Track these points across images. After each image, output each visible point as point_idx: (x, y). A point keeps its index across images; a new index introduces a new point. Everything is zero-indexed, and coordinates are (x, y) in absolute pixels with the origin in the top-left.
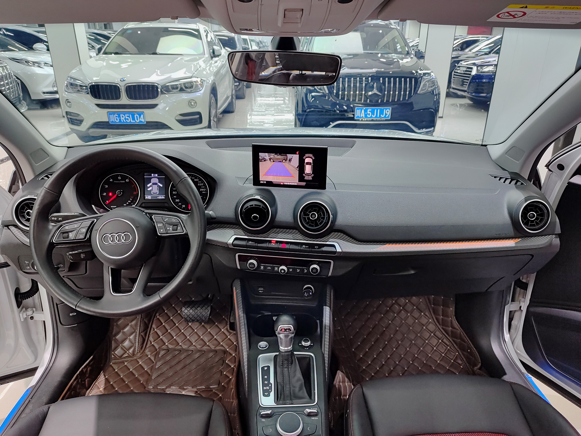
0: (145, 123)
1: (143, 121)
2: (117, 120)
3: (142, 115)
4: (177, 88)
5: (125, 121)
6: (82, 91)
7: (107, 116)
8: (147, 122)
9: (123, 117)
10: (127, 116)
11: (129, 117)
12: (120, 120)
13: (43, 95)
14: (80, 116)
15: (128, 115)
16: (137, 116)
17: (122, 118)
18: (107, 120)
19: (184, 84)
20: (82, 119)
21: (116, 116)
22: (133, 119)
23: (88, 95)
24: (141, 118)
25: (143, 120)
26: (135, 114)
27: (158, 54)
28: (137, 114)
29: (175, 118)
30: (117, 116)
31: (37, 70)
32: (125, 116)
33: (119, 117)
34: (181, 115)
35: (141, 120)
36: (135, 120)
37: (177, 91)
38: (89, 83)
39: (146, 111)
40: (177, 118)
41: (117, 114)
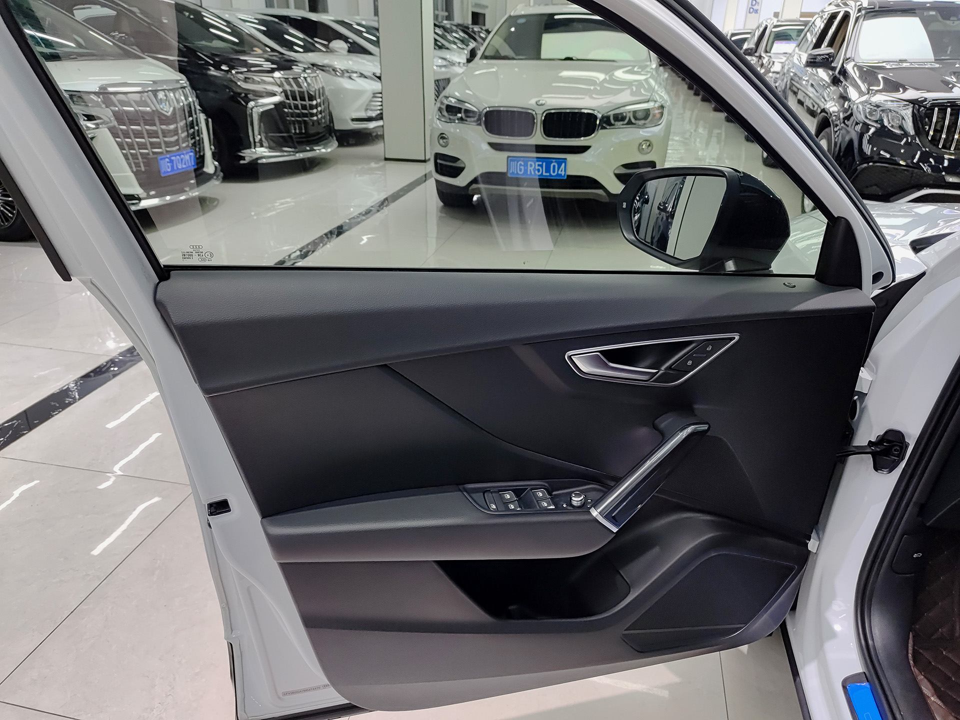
0: (566, 177)
1: (563, 175)
2: (521, 170)
3: (563, 164)
4: (623, 119)
5: (533, 173)
6: (466, 121)
7: (506, 165)
8: (568, 176)
9: (531, 166)
10: (539, 165)
11: (541, 166)
12: (526, 171)
13: (350, 122)
14: (460, 161)
15: (540, 163)
16: (554, 166)
17: (529, 168)
18: (503, 169)
19: (635, 112)
20: (462, 165)
21: (521, 165)
22: (548, 170)
23: (480, 127)
24: (560, 170)
25: (563, 173)
26: (552, 162)
27: (575, 60)
28: (556, 162)
29: (614, 171)
30: (523, 164)
31: (346, 83)
32: (535, 165)
33: (526, 165)
34: (626, 166)
35: (560, 172)
36: (550, 172)
37: (623, 125)
38: (484, 107)
39: (570, 158)
40: (617, 172)
41: (523, 161)
